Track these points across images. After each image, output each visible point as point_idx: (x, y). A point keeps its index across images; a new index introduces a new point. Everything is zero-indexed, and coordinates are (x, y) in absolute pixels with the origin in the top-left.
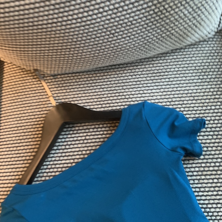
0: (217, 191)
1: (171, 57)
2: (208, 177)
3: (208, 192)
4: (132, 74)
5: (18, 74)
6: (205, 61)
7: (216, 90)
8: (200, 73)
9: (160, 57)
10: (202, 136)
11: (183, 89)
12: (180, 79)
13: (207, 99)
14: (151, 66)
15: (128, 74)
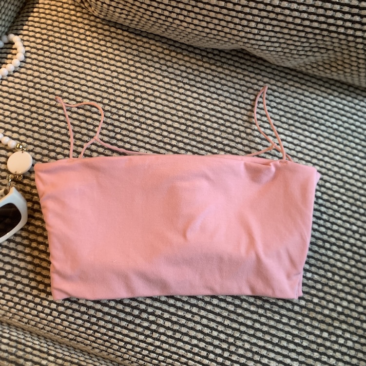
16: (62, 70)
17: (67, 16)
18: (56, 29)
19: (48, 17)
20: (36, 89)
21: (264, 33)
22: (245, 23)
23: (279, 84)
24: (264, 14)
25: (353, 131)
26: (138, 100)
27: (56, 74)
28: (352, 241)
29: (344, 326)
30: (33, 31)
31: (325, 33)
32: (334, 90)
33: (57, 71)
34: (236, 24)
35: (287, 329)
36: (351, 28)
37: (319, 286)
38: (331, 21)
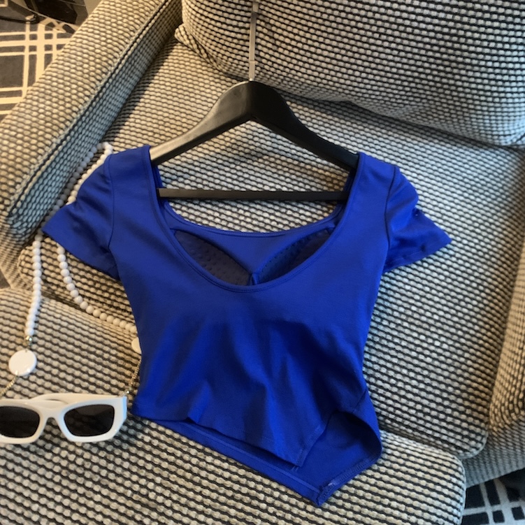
0: (418, 353)
1: (434, 149)
2: (413, 328)
3: (404, 347)
4: (365, 143)
5: (193, 65)
6: (481, 177)
7: (480, 221)
8: (468, 189)
9: (419, 142)
10: (429, 269)
11: (433, 197)
12: (433, 182)
13: (461, 226)
14: (400, 146)
15: (360, 141)
16: (188, 112)
17: (193, 69)
18: (184, 79)
19: (177, 69)
20: (166, 127)
21: (366, 81)
22: (350, 72)
23: (384, 131)
24: (366, 64)
25: (452, 173)
26: (256, 139)
27: (183, 115)
28: (449, 263)
29: (440, 332)
30: (163, 80)
31: (417, 81)
32: (435, 138)
33: (185, 113)
34: (343, 73)
35: (387, 330)
36: (438, 76)
37: (417, 297)
38: (421, 70)
